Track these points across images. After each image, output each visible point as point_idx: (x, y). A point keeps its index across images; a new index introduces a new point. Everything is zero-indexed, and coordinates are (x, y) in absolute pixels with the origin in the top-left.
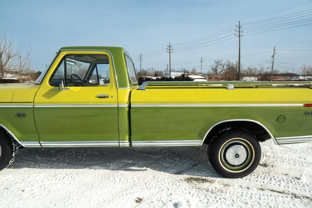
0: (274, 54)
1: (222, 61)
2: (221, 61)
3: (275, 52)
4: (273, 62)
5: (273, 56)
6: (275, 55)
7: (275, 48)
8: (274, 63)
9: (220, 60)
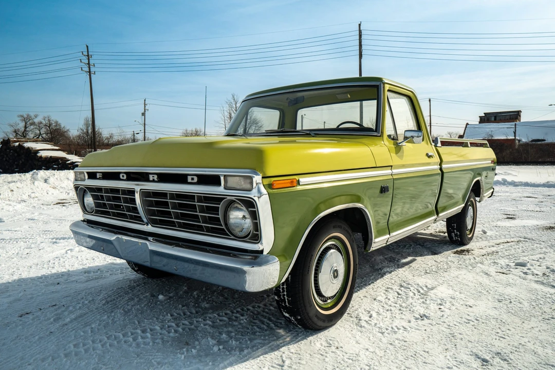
0: (145, 111)
1: (36, 116)
2: (33, 117)
3: (146, 108)
4: (145, 124)
5: (143, 114)
6: (146, 113)
7: (145, 100)
8: (146, 126)
9: (32, 115)
